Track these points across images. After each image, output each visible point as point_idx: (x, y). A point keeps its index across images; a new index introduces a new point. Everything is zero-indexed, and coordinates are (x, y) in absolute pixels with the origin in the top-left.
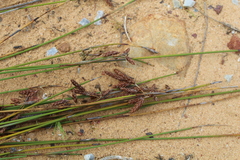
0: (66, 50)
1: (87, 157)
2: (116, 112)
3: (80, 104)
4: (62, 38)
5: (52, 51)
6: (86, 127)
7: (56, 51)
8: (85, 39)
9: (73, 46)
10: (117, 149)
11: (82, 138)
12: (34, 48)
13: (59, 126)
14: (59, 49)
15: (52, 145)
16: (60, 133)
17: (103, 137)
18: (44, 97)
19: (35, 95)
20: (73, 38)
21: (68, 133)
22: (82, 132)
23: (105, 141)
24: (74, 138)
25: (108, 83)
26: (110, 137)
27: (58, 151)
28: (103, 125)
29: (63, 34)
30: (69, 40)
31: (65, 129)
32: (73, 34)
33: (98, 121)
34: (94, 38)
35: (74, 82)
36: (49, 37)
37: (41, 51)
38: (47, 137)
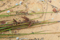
0: (12, 11)
1: (17, 38)
2: (24, 27)
3: (15, 25)
4: (11, 8)
5: (9, 12)
6: (17, 31)
7: (9, 11)
8: (17, 9)
9: (14, 10)
10: (25, 36)
11: (16, 33)
12: (4, 11)
13: (10, 30)
14: (10, 11)
15: (8, 35)
16: (10, 32)
17: (21, 33)
18: (6, 23)
19: (4, 23)
20: (14, 8)
21: (12, 32)
22: (16, 32)
24: (14, 33)
25: (23, 20)
26: (23, 33)
27: (10, 37)
28: (21, 30)
29: (11, 7)
30: (13, 9)
31: (12, 31)
32: (14, 7)
33: (20, 29)
34: (19, 8)
35: (14, 19)
36: (8, 8)
37: (6, 11)
38: (7, 33)
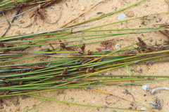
0: (130, 16)
1: (145, 87)
4: (130, 8)
5: (122, 17)
6: (144, 67)
7: (125, 16)
8: (144, 8)
9: (135, 13)
10: (165, 83)
11: (141, 74)
12: (111, 14)
13: (127, 67)
14: (127, 15)
15: (122, 77)
16: (127, 71)
17: (155, 75)
18: (117, 47)
19: (111, 46)
20: (136, 8)
21: (132, 71)
22: (141, 70)
23: (157, 77)
24: (136, 74)
25: (159, 38)
26: (160, 75)
27: (126, 83)
28: (155, 66)
29: (129, 5)
30: (133, 9)
31: (131, 68)
32: (136, 5)
33: (152, 64)
34: (149, 8)
36: (120, 7)
37: (115, 16)
38: (119, 73)
